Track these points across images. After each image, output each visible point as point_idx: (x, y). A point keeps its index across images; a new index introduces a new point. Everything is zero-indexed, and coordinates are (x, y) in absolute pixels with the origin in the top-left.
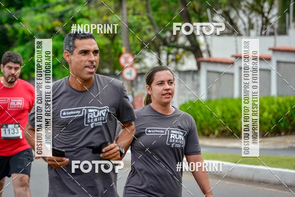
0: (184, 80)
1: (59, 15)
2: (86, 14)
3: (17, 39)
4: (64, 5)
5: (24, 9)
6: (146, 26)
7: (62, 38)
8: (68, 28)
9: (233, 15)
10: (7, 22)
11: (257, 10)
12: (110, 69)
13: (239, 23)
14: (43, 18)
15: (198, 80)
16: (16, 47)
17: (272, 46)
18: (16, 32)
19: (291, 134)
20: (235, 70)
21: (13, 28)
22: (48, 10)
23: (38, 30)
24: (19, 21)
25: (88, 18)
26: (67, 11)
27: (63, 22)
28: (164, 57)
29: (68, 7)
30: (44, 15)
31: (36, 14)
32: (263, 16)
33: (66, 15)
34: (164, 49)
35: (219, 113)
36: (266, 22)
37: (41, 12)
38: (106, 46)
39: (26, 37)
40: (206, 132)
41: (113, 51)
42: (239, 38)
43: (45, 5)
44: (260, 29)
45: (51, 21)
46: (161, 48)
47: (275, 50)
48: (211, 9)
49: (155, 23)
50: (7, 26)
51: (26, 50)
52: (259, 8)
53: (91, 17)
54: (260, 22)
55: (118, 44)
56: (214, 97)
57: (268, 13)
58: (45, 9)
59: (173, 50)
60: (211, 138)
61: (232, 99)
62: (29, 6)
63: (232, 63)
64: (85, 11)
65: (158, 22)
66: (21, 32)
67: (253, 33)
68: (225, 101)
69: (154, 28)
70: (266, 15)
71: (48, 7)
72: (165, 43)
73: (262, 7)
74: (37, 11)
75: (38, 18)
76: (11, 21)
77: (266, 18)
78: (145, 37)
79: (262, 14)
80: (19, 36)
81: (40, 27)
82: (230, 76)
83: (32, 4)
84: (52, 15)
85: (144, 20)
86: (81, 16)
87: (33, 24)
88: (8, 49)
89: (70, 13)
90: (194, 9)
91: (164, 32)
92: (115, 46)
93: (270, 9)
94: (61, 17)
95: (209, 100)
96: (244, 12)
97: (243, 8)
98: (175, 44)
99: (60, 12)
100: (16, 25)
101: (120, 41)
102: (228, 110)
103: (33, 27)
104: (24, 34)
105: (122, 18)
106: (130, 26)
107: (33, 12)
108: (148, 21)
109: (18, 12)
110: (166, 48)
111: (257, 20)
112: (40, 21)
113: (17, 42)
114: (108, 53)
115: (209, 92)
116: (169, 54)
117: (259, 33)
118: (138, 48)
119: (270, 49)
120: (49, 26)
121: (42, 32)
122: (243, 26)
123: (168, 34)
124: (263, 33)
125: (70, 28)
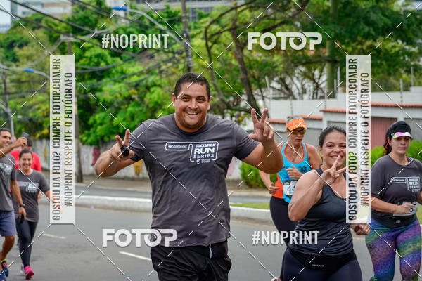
1: (135, 84)
2: (158, 83)
4: (139, 76)
5: (104, 80)
7: (139, 105)
8: (143, 95)
9: (288, 81)
10: (90, 91)
11: (308, 77)
13: (294, 89)
14: (120, 87)
16: (98, 113)
17: (323, 108)
18: (98, 99)
21: (96, 97)
22: (125, 80)
23: (117, 97)
24: (101, 90)
25: (160, 86)
26: (142, 80)
27: (138, 90)
28: (228, 118)
29: (142, 77)
30: (122, 85)
31: (114, 84)
32: (314, 82)
33: (141, 84)
34: (227, 112)
36: (317, 87)
37: (119, 82)
42: (294, 102)
43: (123, 76)
44: (312, 94)
45: (127, 90)
46: (225, 111)
47: (325, 112)
48: (269, 76)
49: (219, 89)
50: (90, 95)
52: (311, 75)
53: (163, 85)
54: (312, 87)
57: (319, 79)
58: (123, 79)
59: (236, 113)
62: (109, 77)
64: (157, 81)
65: (222, 89)
66: (102, 99)
67: (306, 97)
69: (219, 94)
70: (317, 81)
71: (125, 78)
72: (229, 107)
73: (313, 74)
74: (115, 81)
75: (117, 87)
76: (93, 90)
77: (317, 83)
79: (313, 80)
81: (118, 95)
83: (111, 75)
84: (129, 84)
86: (154, 85)
87: (112, 93)
89: (144, 82)
90: (254, 77)
91: (228, 97)
93: (320, 76)
94: (137, 86)
96: (298, 78)
97: (297, 75)
98: (238, 107)
99: (136, 82)
100: (98, 94)
103: (112, 95)
104: (104, 102)
107: (112, 83)
109: (100, 82)
110: (229, 111)
111: (309, 86)
112: (118, 90)
113: (99, 109)
116: (232, 116)
117: (311, 97)
119: (321, 111)
120: (126, 94)
121: (120, 99)
122: (297, 91)
123: (231, 99)
124: (315, 96)
125: (145, 96)
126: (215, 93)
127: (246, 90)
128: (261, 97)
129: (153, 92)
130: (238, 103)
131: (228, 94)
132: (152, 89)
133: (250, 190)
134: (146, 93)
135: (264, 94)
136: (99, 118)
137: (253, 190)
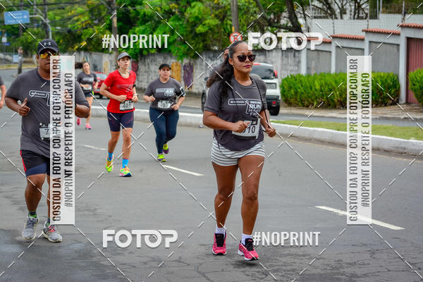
0: (287, 57)
3: (138, 19)
6: (253, 8)
7: (179, 20)
8: (183, 10)
10: (129, 5)
12: (218, 47)
13: (335, 7)
15: (299, 57)
16: (138, 26)
17: (365, 28)
18: (138, 13)
19: (380, 106)
20: (333, 48)
21: (135, 10)
24: (141, 4)
25: (200, 1)
27: (178, 4)
32: (356, 1)
34: (268, 29)
35: (318, 87)
36: (358, 7)
38: (217, 26)
39: (147, 18)
40: (306, 103)
41: (223, 30)
42: (336, 20)
44: (353, 14)
45: (168, 4)
46: (266, 28)
47: (367, 32)
49: (261, 5)
50: (130, 8)
51: (146, 29)
54: (353, 7)
55: (227, 24)
56: (313, 72)
59: (276, 30)
60: (310, 109)
61: (329, 74)
63: (330, 43)
66: (142, 13)
67: (346, 17)
68: (323, 75)
69: (260, 11)
70: (358, 1)
72: (270, 25)
76: (133, 4)
77: (359, 3)
78: (252, 18)
80: (140, 16)
82: (328, 54)
85: (251, 3)
88: (131, 28)
91: (269, 14)
92: (225, 26)
95: (308, 75)
98: (279, 25)
100: (138, 7)
101: (229, 22)
102: (326, 84)
104: (145, 15)
106: (239, 9)
108: (255, 4)
110: (270, 28)
111: (351, 6)
113: (138, 22)
114: (218, 33)
115: (308, 68)
117: (352, 17)
119: (363, 31)
120: (167, 8)
122: (338, 11)
123: (272, 16)
124: (356, 17)
125: (185, 10)
126: (257, 9)
127: (288, 7)
128: (303, 16)
129: (194, 6)
130: (278, 22)
131: (269, 11)
132: (193, 4)
133: (289, 108)
134: (186, 8)
135: (306, 12)
137: (293, 108)
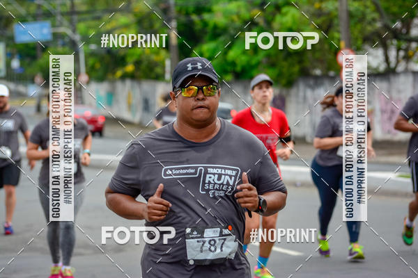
3: (206, 33)
6: (371, 14)
8: (270, 18)
10: (194, 12)
12: (322, 71)
14: (239, 7)
16: (206, 43)
18: (205, 24)
21: (202, 20)
23: (233, 21)
24: (210, 11)
27: (263, 10)
28: (393, 54)
30: (239, 3)
34: (392, 44)
39: (218, 31)
45: (249, 11)
46: (389, 42)
49: (382, 10)
50: (195, 18)
51: (217, 47)
55: (333, 39)
59: (404, 45)
65: (387, 9)
69: (381, 16)
72: (396, 35)
75: (233, 6)
76: (199, 10)
78: (369, 28)
80: (209, 29)
81: (235, 18)
85: (366, 7)
86: (287, 3)
87: (226, 14)
91: (394, 22)
94: (262, 5)
98: (407, 37)
100: (206, 16)
101: (336, 35)
103: (227, 18)
104: (215, 27)
105: (341, 5)
106: (350, 15)
108: (372, 7)
110: (395, 42)
112: (235, 10)
113: (207, 37)
116: (399, 49)
118: (359, 42)
120: (246, 15)
121: (238, 23)
123: (398, 25)
125: (273, 19)
126: (376, 15)
129: (285, 14)
130: (408, 32)
131: (395, 17)
132: (284, 10)
134: (274, 15)
136: (208, 50)
